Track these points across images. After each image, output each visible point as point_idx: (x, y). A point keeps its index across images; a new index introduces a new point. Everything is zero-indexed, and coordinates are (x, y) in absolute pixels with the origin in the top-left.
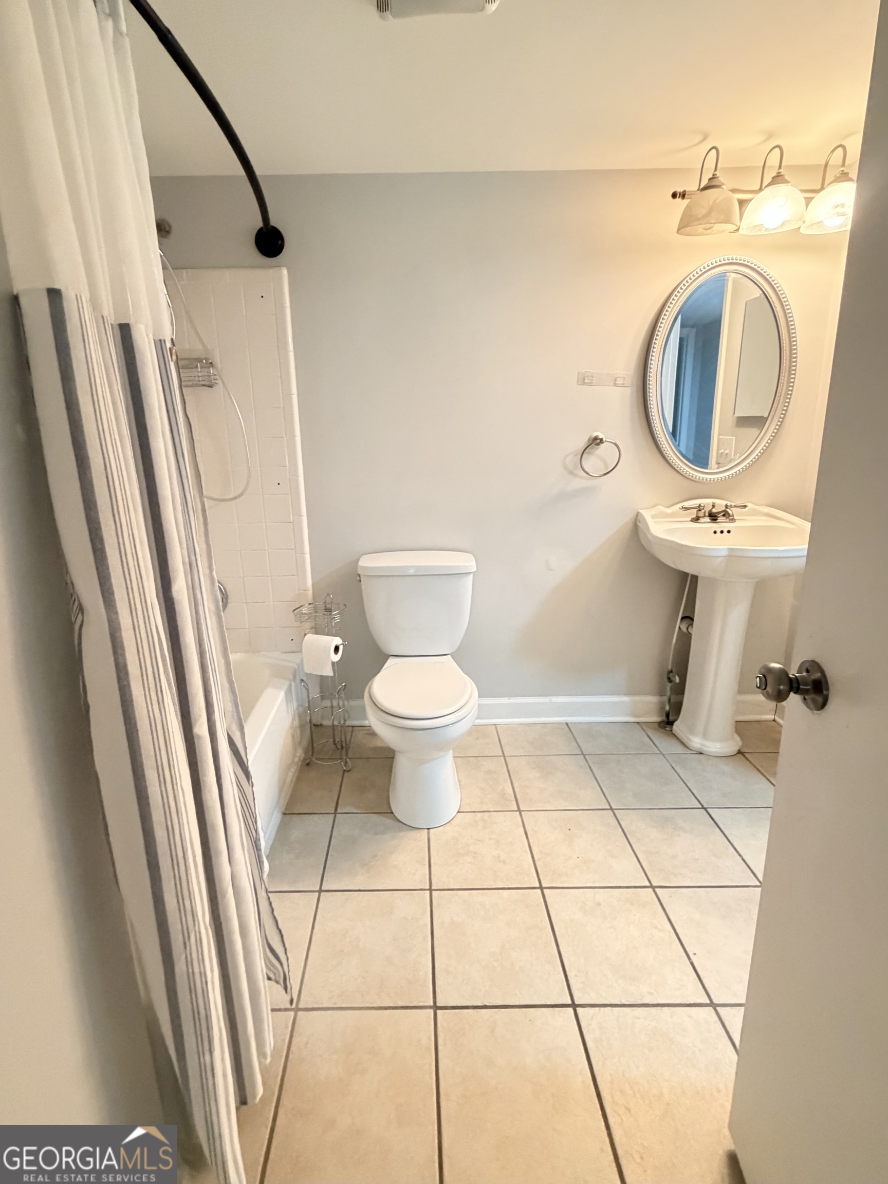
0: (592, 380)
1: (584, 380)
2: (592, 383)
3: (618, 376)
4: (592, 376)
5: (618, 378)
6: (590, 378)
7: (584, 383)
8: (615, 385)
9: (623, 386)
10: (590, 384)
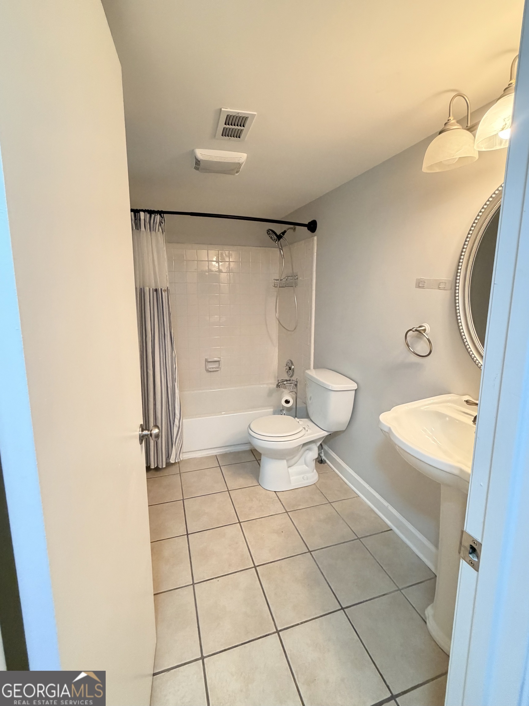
0: (424, 285)
1: (420, 284)
2: (424, 287)
3: (441, 282)
4: (424, 282)
5: (441, 283)
6: (423, 283)
7: (419, 287)
8: (439, 288)
9: (444, 289)
10: (423, 287)
